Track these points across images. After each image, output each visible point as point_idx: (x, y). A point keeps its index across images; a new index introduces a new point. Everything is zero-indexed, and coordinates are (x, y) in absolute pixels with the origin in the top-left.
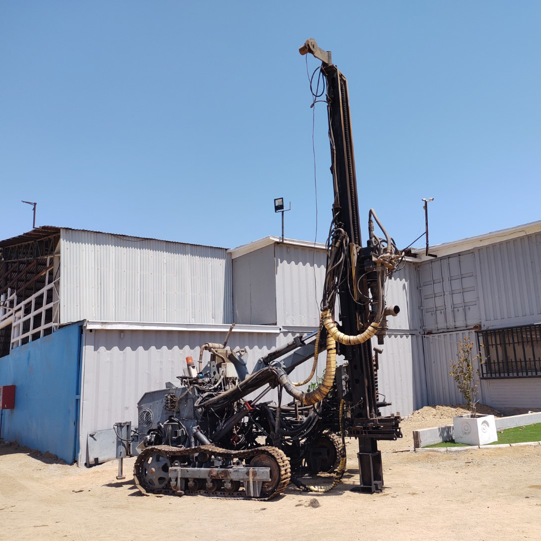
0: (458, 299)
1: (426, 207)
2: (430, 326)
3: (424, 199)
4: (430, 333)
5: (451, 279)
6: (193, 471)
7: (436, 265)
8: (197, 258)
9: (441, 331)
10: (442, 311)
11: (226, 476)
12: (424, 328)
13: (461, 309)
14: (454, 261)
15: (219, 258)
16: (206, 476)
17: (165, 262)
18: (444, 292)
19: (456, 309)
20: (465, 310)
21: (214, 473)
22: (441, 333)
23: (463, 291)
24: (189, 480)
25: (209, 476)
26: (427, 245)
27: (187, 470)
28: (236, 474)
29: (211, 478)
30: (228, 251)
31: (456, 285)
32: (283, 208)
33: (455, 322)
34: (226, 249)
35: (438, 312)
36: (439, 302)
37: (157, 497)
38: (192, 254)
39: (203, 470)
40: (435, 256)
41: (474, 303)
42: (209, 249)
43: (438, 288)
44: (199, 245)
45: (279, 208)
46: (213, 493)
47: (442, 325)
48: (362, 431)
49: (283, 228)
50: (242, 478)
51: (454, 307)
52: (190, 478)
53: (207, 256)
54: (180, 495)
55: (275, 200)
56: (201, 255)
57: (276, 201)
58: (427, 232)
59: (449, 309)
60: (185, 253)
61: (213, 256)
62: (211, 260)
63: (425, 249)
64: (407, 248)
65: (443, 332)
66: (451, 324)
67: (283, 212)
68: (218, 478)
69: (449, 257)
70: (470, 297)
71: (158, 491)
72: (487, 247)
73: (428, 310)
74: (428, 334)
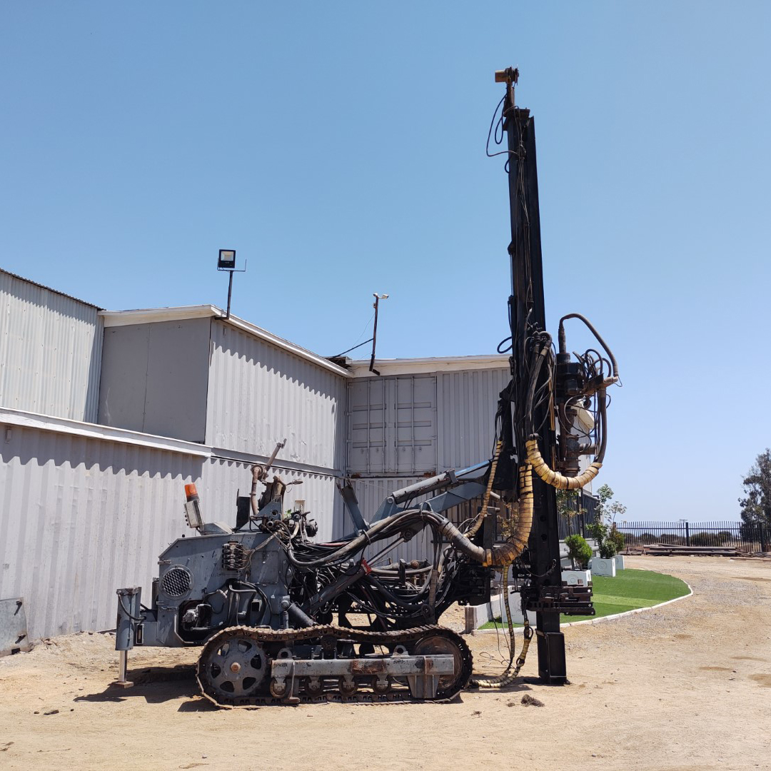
0: (405, 435)
1: (376, 306)
2: (358, 467)
3: (376, 294)
4: (357, 476)
5: (398, 408)
6: (319, 665)
7: (377, 385)
8: (56, 314)
9: (375, 475)
10: (380, 448)
11: (381, 670)
12: (347, 469)
13: (408, 449)
14: (405, 384)
15: (88, 321)
16: (346, 672)
17: (9, 312)
18: (385, 423)
19: (401, 448)
20: (414, 450)
21: (360, 667)
22: (373, 477)
23: (414, 425)
24: (311, 678)
25: (349, 670)
26: (373, 356)
27: (307, 664)
28: (398, 666)
29: (352, 674)
30: (101, 313)
31: (405, 416)
32: (233, 267)
33: (398, 464)
34: (99, 309)
35: (373, 450)
36: (376, 436)
37: (248, 709)
38: (51, 307)
39: (339, 663)
40: (378, 373)
41: (428, 443)
42: (75, 304)
43: (376, 417)
44: (63, 295)
45: (226, 264)
46: (350, 698)
47: (376, 467)
48: (552, 604)
49: (229, 296)
50: (408, 671)
51: (397, 445)
52: (313, 676)
53: (71, 315)
54: (294, 704)
55: (221, 251)
56: (63, 312)
57: (222, 253)
58: (374, 339)
59: (391, 447)
60: (38, 303)
61: (79, 317)
62: (76, 323)
63: (370, 362)
64: (339, 356)
65: (377, 477)
66: (391, 466)
67: (231, 272)
68: (366, 674)
69: (398, 377)
70: (423, 434)
71: (242, 701)
72: (456, 373)
73: (358, 445)
74: (353, 477)
